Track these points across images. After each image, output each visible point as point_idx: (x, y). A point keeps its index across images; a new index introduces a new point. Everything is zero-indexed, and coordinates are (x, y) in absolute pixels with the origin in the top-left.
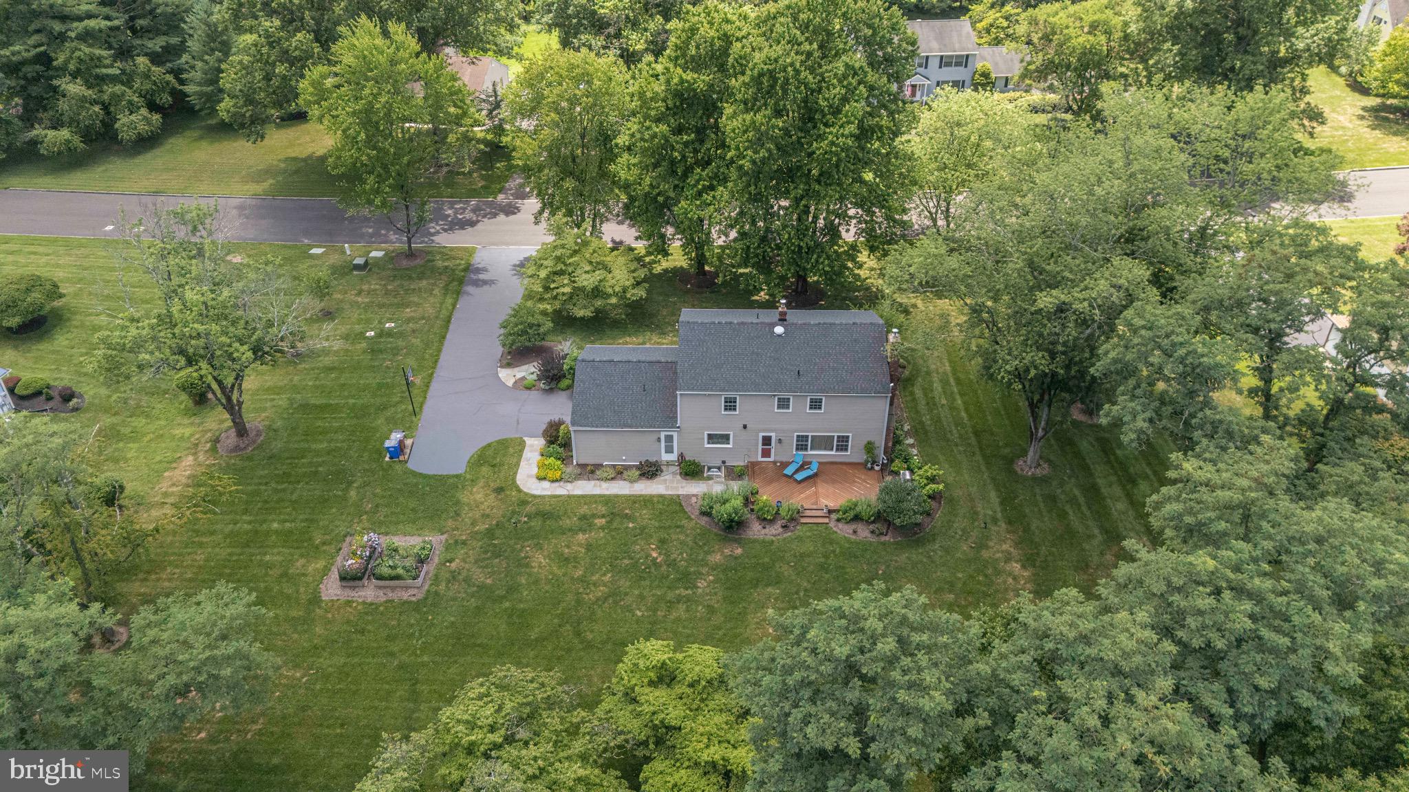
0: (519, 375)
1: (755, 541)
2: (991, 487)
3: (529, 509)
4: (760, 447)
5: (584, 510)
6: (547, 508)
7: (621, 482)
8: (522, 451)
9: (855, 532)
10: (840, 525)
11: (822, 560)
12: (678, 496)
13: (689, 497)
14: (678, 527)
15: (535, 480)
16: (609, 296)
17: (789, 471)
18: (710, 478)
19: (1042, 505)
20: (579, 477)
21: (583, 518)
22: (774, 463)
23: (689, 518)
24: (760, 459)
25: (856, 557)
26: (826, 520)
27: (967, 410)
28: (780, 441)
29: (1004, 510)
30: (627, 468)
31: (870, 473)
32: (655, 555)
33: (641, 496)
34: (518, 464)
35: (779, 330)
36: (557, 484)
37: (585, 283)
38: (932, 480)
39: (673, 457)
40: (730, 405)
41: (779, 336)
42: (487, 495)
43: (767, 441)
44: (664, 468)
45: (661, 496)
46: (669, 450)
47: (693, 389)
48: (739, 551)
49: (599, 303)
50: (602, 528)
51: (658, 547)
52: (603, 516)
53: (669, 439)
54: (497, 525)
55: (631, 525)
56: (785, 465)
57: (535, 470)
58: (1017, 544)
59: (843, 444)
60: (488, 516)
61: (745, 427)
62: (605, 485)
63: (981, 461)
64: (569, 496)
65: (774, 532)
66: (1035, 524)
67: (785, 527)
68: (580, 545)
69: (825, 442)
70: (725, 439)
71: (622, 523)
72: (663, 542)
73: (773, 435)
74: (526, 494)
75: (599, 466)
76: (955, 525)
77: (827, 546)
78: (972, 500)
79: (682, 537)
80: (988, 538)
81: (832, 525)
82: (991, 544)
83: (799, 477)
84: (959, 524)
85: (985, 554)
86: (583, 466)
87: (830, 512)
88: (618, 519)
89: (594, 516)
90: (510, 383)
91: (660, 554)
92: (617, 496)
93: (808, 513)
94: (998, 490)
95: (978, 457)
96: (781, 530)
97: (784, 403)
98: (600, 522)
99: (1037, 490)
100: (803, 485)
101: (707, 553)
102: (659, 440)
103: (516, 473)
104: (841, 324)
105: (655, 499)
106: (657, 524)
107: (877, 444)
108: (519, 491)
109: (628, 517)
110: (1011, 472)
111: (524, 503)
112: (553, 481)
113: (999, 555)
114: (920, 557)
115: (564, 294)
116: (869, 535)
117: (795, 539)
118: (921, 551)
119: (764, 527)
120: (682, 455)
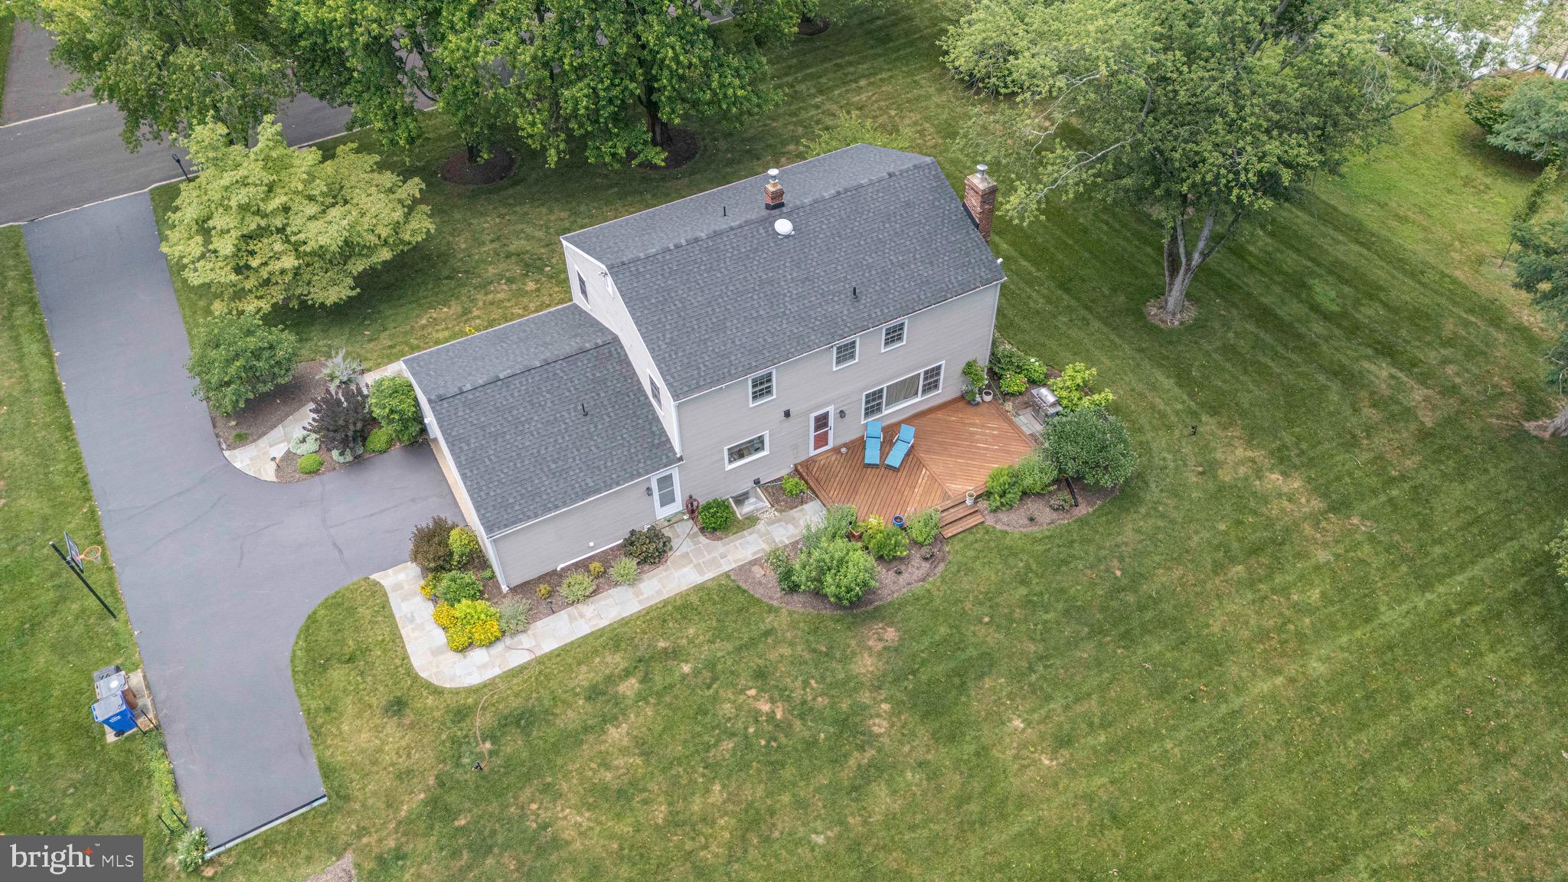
0: (279, 451)
1: (902, 604)
2: (1146, 364)
3: (481, 721)
4: (812, 435)
5: (584, 677)
6: (515, 703)
7: (613, 591)
8: (385, 605)
9: (1032, 520)
10: (1004, 517)
11: (1023, 591)
12: (727, 575)
13: (745, 569)
14: (767, 633)
15: (451, 655)
16: (372, 249)
17: (872, 455)
18: (752, 520)
19: (1228, 365)
20: (531, 616)
21: (594, 693)
22: (836, 450)
23: (771, 609)
24: (813, 453)
25: (1065, 562)
26: (978, 519)
27: (1026, 257)
28: (842, 414)
29: (1192, 395)
30: (606, 559)
31: (983, 409)
32: (766, 707)
33: (666, 603)
34: (396, 637)
35: (783, 226)
36: (499, 647)
37: (323, 240)
38: (1086, 389)
39: (677, 506)
40: (762, 387)
41: (787, 236)
42: (378, 729)
43: (822, 422)
44: (667, 532)
45: (699, 588)
46: (667, 499)
47: (699, 387)
48: (891, 634)
49: (358, 266)
50: (641, 697)
51: (761, 690)
52: (628, 673)
53: (664, 483)
54: (441, 784)
55: (686, 668)
56: (858, 446)
57: (440, 637)
58: (1249, 442)
59: (932, 379)
60: (409, 772)
61: (787, 414)
62: (588, 609)
63: (1105, 330)
64: (540, 661)
65: (919, 574)
66: (1245, 400)
67: (929, 557)
68: (624, 751)
69: (905, 389)
70: (756, 445)
71: (669, 671)
72: (760, 675)
73: (831, 409)
74: (456, 692)
75: (553, 578)
76: (1154, 446)
77: (1011, 561)
78: (1141, 395)
79: (786, 651)
80: (1206, 448)
81: (990, 521)
82: (1219, 455)
83: (895, 458)
84: (1159, 442)
85: (1225, 476)
86: (523, 589)
87: (975, 500)
88: (657, 667)
89: (610, 679)
90: (269, 473)
91: (772, 701)
92: (624, 622)
93: (950, 516)
94: (1160, 366)
95: (1096, 324)
96: (926, 565)
97: (846, 353)
98: (630, 687)
99: (1206, 346)
100: (906, 473)
101: (845, 660)
102: (649, 491)
103: (405, 657)
104: (871, 184)
105: (694, 599)
106: (729, 647)
107: (979, 364)
108: (438, 691)
109: (674, 654)
110: (1153, 330)
111: (461, 714)
112: (491, 644)
113: (1242, 471)
114: (1151, 522)
115: (283, 272)
116: (1055, 515)
117: (959, 571)
118: (1143, 510)
119: (899, 573)
120: (691, 497)
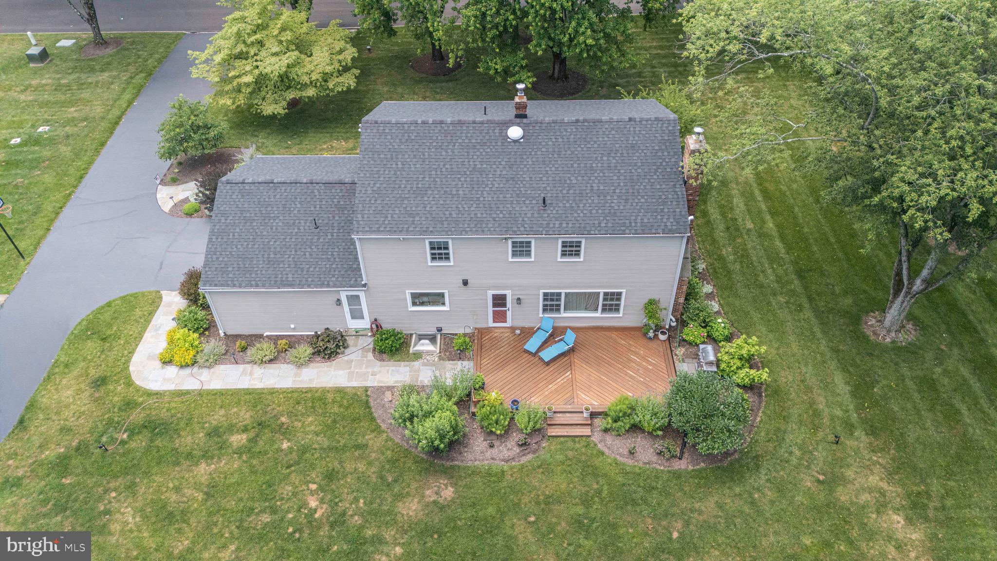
0: (181, 196)
1: (475, 472)
2: (833, 365)
3: (136, 416)
4: (491, 309)
5: (218, 417)
6: (164, 414)
7: (284, 367)
8: (151, 314)
9: (631, 453)
10: (609, 439)
11: (581, 510)
12: (366, 389)
13: (381, 390)
14: (358, 447)
15: (158, 364)
16: (305, 86)
17: (532, 345)
18: (418, 356)
19: (916, 396)
20: (219, 359)
21: (215, 433)
22: (513, 329)
23: (377, 430)
24: (491, 324)
25: (634, 503)
26: (586, 431)
27: (782, 237)
28: (519, 300)
29: (859, 408)
30: (293, 342)
31: (653, 344)
32: (313, 504)
33: (310, 390)
34: (140, 336)
35: (515, 132)
36: (188, 371)
37: (268, 70)
38: (750, 361)
39: (364, 324)
40: (440, 252)
41: (515, 141)
42: (79, 391)
43: (499, 301)
44: (350, 341)
45: (340, 391)
46: (357, 315)
47: (378, 231)
48: (448, 493)
49: (291, 95)
50: (239, 452)
51: (321, 488)
52: (245, 430)
53: (354, 300)
54: (78, 449)
55: (285, 445)
56: (528, 333)
57: (162, 345)
58: (890, 475)
59: (612, 302)
60: (69, 430)
61: (465, 283)
62: (258, 371)
63: (814, 320)
64: (201, 393)
65: (506, 454)
66: (913, 433)
67: (524, 445)
68: (197, 487)
69: (587, 301)
70: (437, 299)
71: (272, 442)
72: (330, 476)
73: (508, 293)
74: (138, 389)
75: (253, 339)
76: (789, 438)
77: (589, 480)
78: (809, 389)
79: (361, 467)
80: (841, 462)
81: (596, 438)
82: (850, 473)
83: (548, 354)
84: (796, 435)
85: (843, 495)
86: (231, 338)
87: (593, 415)
88: (267, 434)
89: (231, 429)
90: (167, 206)
91: (322, 501)
92: (272, 392)
93: (560, 419)
94: (845, 370)
95: (808, 314)
96: (517, 450)
97: (522, 249)
98: (238, 439)
99: (905, 370)
100: (552, 367)
101: (399, 497)
102: (339, 302)
103: (132, 353)
104: (610, 121)
105: (330, 397)
106: (326, 444)
107: (662, 305)
108: (129, 383)
109: (285, 431)
110: (860, 338)
111: (129, 405)
112: (182, 367)
113: (865, 497)
114: (739, 503)
115: (247, 85)
116: (655, 458)
117: (539, 467)
118: (737, 490)
119: (492, 446)
120: (376, 320)
